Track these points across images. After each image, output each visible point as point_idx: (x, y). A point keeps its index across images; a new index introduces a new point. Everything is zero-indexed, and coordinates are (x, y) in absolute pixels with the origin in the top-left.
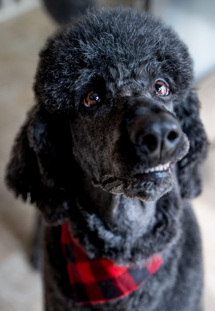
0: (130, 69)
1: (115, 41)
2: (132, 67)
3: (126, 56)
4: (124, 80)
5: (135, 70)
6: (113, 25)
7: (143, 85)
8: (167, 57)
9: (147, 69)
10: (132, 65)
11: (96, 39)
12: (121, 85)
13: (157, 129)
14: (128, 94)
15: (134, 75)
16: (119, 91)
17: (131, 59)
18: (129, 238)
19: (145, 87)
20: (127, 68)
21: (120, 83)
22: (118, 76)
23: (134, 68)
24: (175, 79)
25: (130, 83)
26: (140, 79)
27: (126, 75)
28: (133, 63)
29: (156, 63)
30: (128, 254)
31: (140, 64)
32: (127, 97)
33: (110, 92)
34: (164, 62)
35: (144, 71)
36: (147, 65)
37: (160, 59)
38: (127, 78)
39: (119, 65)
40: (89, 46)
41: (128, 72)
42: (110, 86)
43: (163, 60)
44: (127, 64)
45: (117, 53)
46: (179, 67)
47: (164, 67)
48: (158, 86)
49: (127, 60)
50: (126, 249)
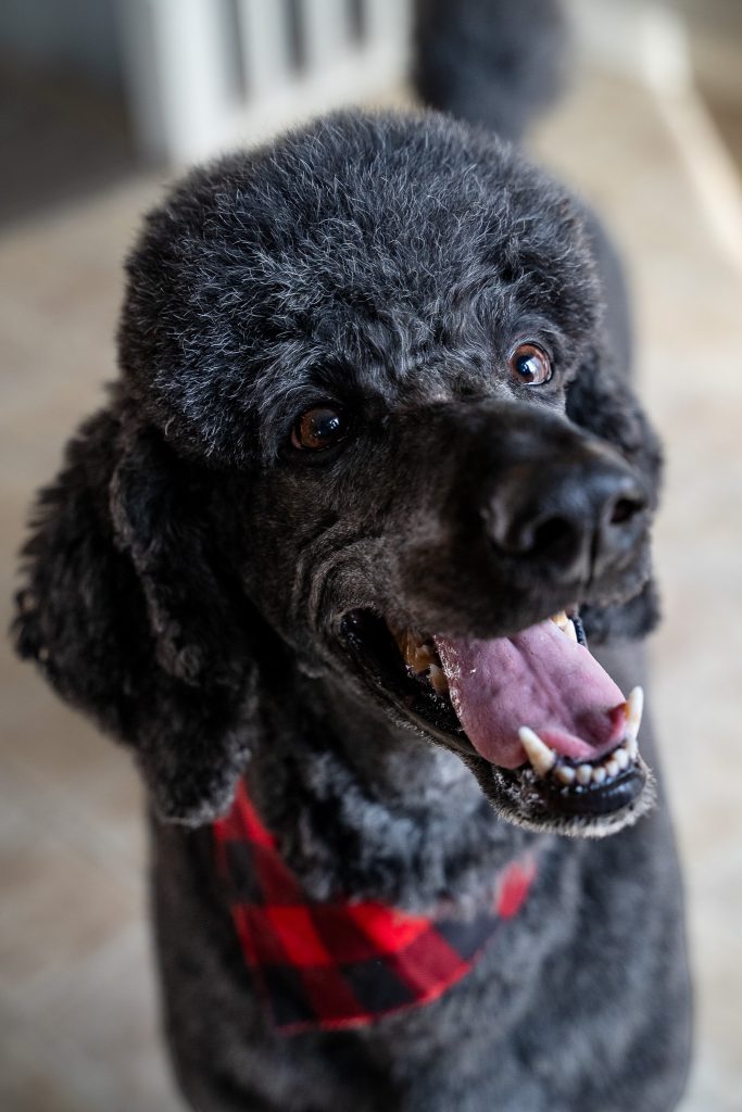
0: (429, 318)
1: (368, 241)
2: (435, 311)
3: (409, 281)
4: (413, 352)
5: (445, 320)
6: (351, 192)
7: (476, 361)
8: (528, 259)
9: (479, 313)
10: (433, 307)
11: (307, 242)
12: (410, 372)
14: (441, 395)
15: (443, 337)
16: (408, 387)
17: (428, 287)
19: (485, 367)
20: (421, 315)
21: (405, 365)
22: (395, 343)
23: (440, 313)
25: (435, 360)
26: (464, 344)
27: (420, 339)
28: (434, 298)
29: (500, 290)
31: (457, 301)
32: (439, 405)
34: (523, 278)
35: (473, 320)
36: (476, 298)
37: (508, 276)
38: (425, 347)
39: (395, 312)
40: (289, 269)
41: (424, 330)
43: (517, 276)
44: (416, 303)
46: (564, 281)
47: (522, 295)
49: (419, 292)
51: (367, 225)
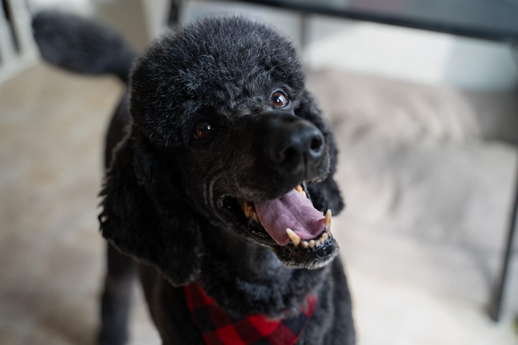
0: (240, 86)
1: (217, 61)
2: (242, 83)
3: (232, 75)
4: (236, 99)
5: (246, 86)
6: (210, 45)
7: (259, 100)
8: (274, 63)
9: (258, 83)
10: (242, 82)
11: (195, 65)
12: (235, 107)
13: (296, 140)
14: (247, 112)
15: (246, 93)
16: (235, 112)
17: (239, 75)
18: (276, 287)
19: (263, 102)
20: (237, 86)
21: (233, 104)
22: (228, 97)
23: (244, 84)
24: (291, 84)
25: (244, 101)
26: (254, 95)
27: (238, 94)
28: (242, 79)
29: (265, 73)
30: (280, 304)
31: (250, 79)
32: (247, 116)
33: (224, 117)
34: (273, 69)
35: (257, 85)
36: (257, 77)
37: (267, 69)
38: (240, 97)
39: (227, 85)
40: (190, 75)
41: (239, 90)
42: (223, 111)
43: (271, 68)
44: (235, 82)
45: (222, 74)
46: (290, 70)
47: (273, 75)
48: (275, 98)
49: (235, 78)
50: (277, 299)
51: (216, 56)
